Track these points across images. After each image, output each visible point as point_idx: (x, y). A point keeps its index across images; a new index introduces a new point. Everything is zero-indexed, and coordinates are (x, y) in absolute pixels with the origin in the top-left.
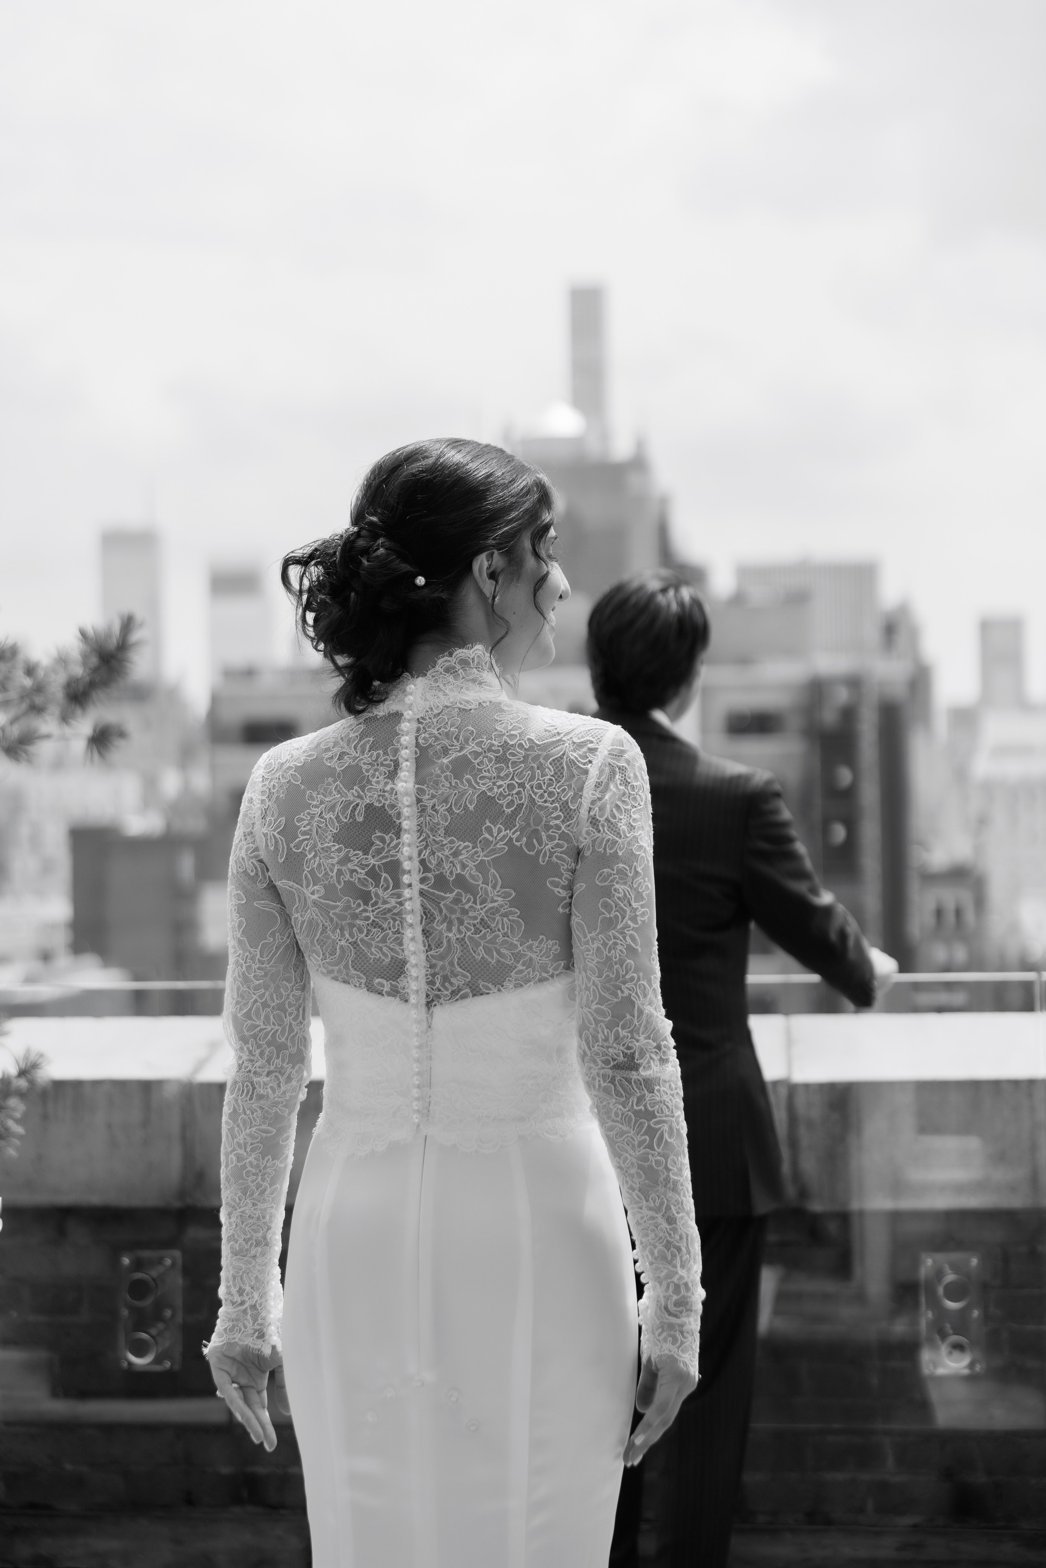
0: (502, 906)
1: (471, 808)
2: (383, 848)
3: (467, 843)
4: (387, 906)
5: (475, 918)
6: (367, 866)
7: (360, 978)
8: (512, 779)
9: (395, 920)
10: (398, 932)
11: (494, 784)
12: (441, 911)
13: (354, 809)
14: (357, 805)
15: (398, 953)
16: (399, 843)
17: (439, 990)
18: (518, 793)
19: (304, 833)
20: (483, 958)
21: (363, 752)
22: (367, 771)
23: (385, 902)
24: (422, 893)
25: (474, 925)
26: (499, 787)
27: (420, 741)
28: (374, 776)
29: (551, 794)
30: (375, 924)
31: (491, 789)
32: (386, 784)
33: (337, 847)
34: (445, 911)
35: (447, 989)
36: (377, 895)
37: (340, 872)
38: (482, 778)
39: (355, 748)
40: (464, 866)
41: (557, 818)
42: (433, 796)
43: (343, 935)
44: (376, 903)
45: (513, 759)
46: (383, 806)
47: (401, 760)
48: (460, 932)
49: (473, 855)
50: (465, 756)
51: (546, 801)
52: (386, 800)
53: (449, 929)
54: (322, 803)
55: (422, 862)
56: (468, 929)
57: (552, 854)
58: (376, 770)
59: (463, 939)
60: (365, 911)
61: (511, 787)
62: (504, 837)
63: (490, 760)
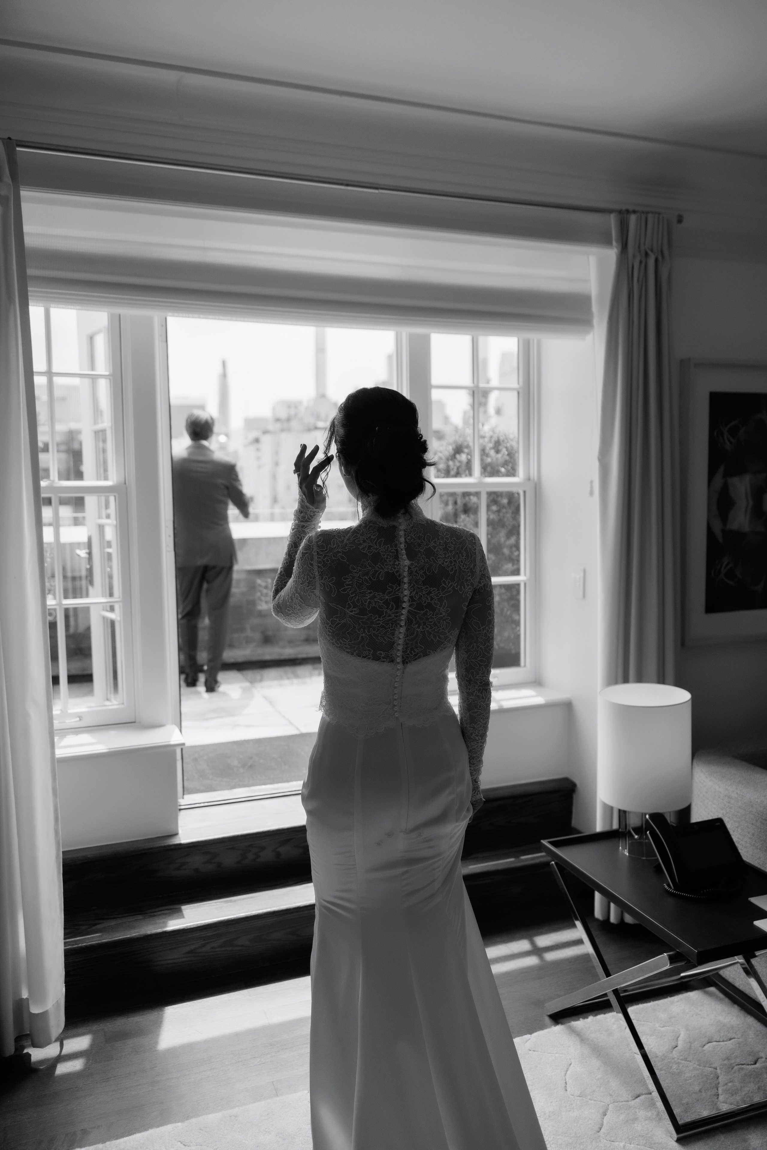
0: (444, 616)
1: (436, 572)
2: (392, 591)
3: (434, 589)
4: (390, 618)
5: (431, 622)
6: (384, 599)
7: (370, 651)
8: (451, 558)
9: (392, 624)
10: (394, 630)
11: (444, 560)
12: (416, 619)
13: (379, 574)
14: (381, 572)
15: (391, 639)
16: (399, 589)
17: (408, 654)
18: (454, 565)
19: (348, 585)
20: (432, 639)
21: (380, 546)
22: (384, 555)
23: (390, 616)
24: (409, 612)
25: (430, 625)
26: (446, 562)
27: (408, 541)
28: (387, 558)
29: (466, 565)
30: (382, 626)
31: (443, 563)
32: (395, 562)
33: (369, 591)
34: (418, 619)
35: (412, 654)
36: (386, 612)
37: (370, 603)
38: (439, 558)
39: (376, 543)
40: (432, 599)
41: (469, 576)
42: (416, 566)
43: (364, 632)
44: (385, 616)
45: (450, 549)
46: (393, 572)
47: (399, 550)
48: (423, 628)
49: (437, 594)
50: (430, 548)
51: (465, 569)
52: (395, 569)
53: (419, 627)
54: (360, 571)
55: (411, 597)
56: (427, 627)
57: (468, 592)
58: (388, 555)
59: (423, 631)
60: (378, 620)
61: (451, 562)
62: (451, 585)
63: (441, 550)
